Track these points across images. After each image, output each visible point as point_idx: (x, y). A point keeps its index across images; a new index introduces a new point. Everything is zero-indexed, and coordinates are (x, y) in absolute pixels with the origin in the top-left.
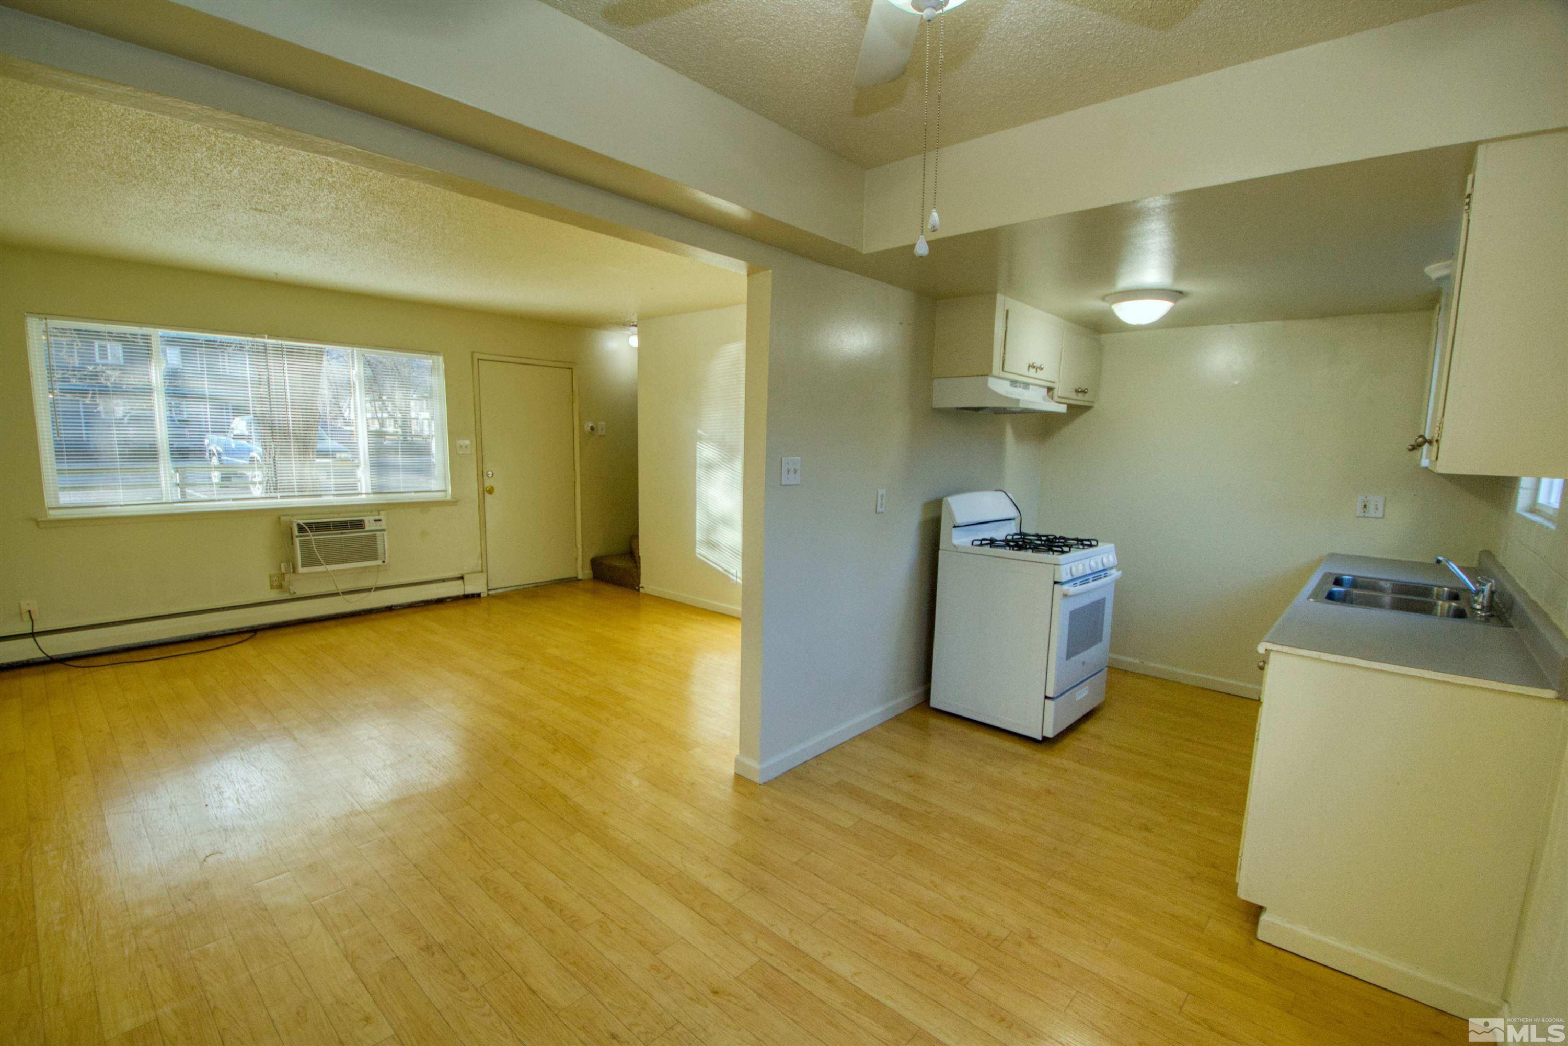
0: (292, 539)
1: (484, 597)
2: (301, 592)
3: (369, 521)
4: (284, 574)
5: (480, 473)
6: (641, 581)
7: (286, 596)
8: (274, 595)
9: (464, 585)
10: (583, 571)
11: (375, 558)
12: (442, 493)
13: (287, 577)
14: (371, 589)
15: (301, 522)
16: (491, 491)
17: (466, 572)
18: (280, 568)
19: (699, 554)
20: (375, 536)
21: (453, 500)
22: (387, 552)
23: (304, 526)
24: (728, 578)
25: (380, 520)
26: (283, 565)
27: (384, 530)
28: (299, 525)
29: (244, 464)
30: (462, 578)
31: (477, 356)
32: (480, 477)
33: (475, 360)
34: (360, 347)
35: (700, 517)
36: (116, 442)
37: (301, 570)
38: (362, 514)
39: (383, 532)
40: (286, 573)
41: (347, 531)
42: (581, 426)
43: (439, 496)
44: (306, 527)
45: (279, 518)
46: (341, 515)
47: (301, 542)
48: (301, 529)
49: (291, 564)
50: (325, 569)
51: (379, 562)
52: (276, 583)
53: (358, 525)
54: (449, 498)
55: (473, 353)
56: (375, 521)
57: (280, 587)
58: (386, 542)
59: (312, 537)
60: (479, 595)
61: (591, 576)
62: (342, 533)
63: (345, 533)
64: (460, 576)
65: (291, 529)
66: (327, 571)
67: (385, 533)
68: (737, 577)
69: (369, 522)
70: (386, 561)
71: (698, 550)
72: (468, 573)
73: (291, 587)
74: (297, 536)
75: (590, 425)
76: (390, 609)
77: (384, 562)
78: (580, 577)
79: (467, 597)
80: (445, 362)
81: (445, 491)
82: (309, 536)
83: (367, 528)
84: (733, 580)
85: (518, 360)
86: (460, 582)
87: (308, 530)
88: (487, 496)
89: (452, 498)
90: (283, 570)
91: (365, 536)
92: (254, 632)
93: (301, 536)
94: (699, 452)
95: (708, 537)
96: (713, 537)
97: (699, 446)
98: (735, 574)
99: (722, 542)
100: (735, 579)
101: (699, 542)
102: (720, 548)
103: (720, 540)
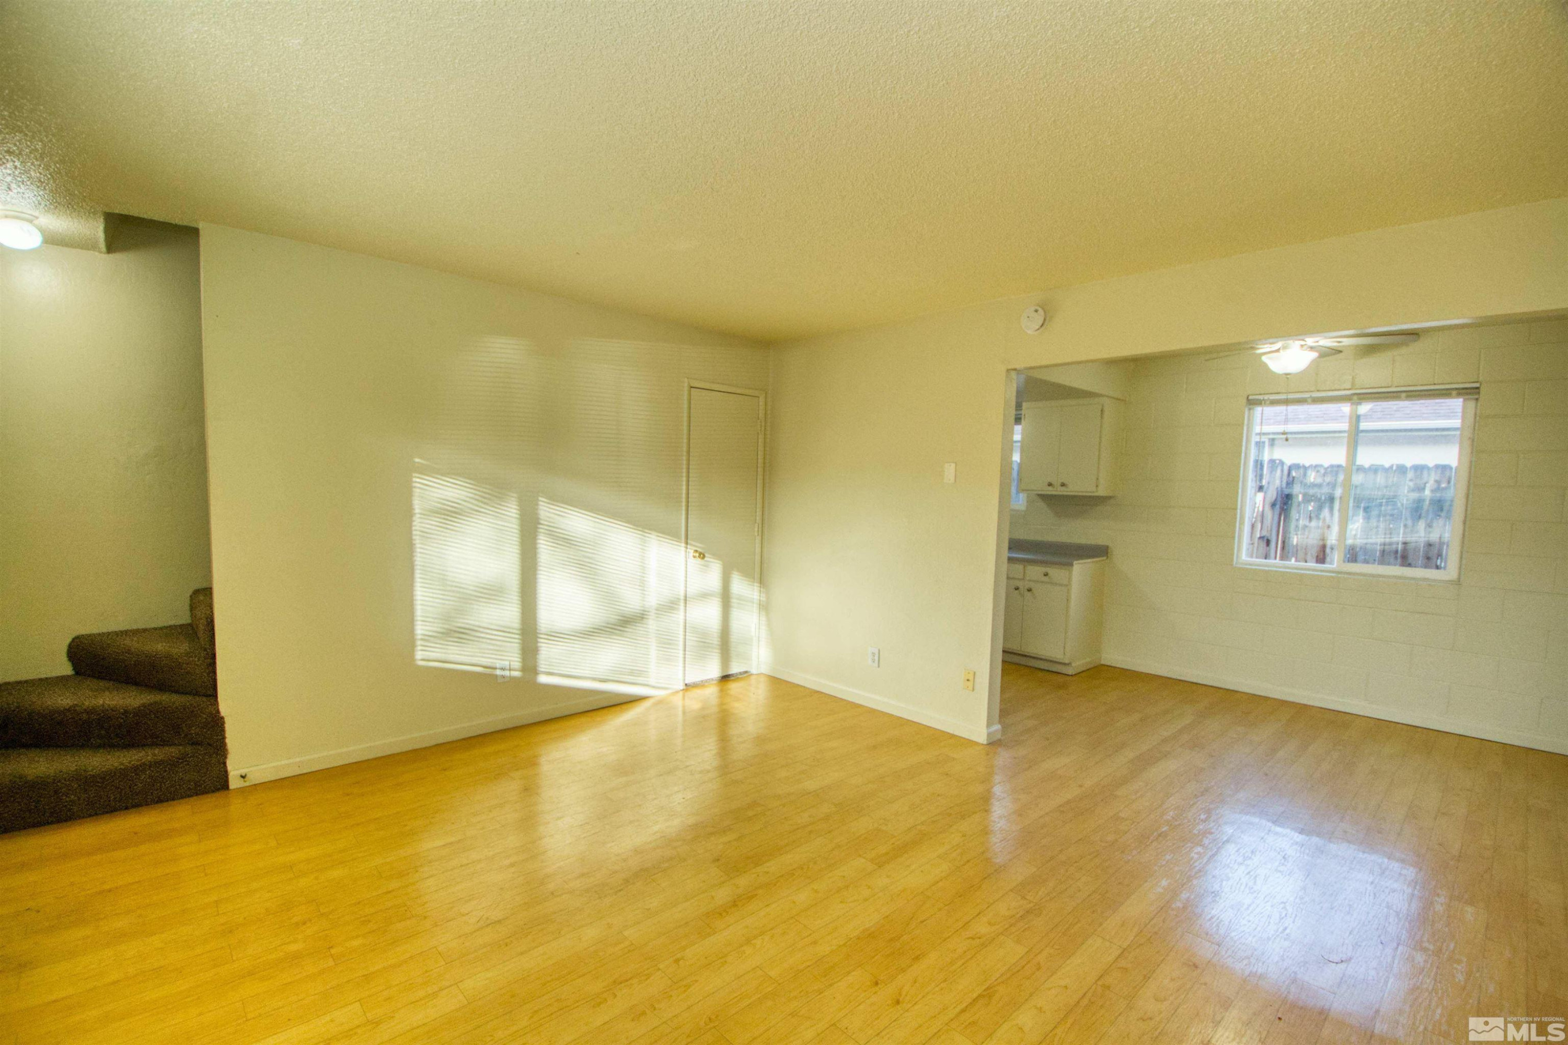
19: (421, 659)
24: (496, 677)
68: (510, 670)
71: (418, 654)
84: (503, 677)
94: (418, 490)
95: (446, 626)
96: (461, 622)
97: (418, 481)
98: (508, 667)
99: (480, 627)
100: (507, 673)
101: (422, 639)
102: (472, 636)
103: (474, 625)
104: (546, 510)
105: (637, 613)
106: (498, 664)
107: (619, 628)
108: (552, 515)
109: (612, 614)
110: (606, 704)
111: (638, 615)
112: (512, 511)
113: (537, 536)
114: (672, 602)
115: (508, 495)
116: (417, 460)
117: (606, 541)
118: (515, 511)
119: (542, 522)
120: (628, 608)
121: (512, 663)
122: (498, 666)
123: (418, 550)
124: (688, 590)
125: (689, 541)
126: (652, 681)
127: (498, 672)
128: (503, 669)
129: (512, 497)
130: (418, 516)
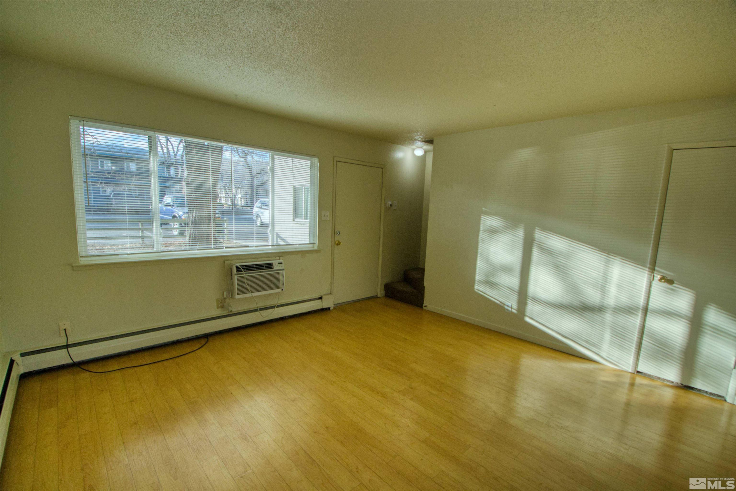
0: (232, 275)
1: (332, 310)
2: (235, 309)
3: (275, 262)
4: (225, 299)
5: (333, 232)
6: (424, 302)
7: (225, 313)
8: (219, 312)
9: (322, 303)
10: (380, 292)
11: (278, 288)
12: (312, 245)
13: (227, 300)
14: (275, 306)
15: (238, 265)
16: (338, 244)
17: (322, 294)
18: (223, 294)
19: (477, 289)
20: (278, 273)
21: (319, 249)
22: (284, 284)
23: (240, 267)
24: (505, 309)
25: (281, 263)
26: (225, 293)
27: (283, 270)
28: (237, 267)
29: (170, 218)
30: (321, 298)
31: (336, 159)
32: (333, 235)
33: (335, 161)
34: (275, 151)
35: (480, 264)
36: (127, 210)
37: (237, 297)
38: (270, 258)
39: (283, 271)
40: (227, 298)
41: (263, 270)
42: (385, 204)
43: (310, 247)
44: (241, 268)
45: (224, 262)
46: (259, 259)
47: (238, 278)
48: (238, 269)
49: (230, 292)
50: (251, 296)
51: (280, 290)
52: (220, 305)
53: (269, 266)
54: (316, 248)
55: (334, 157)
56: (279, 263)
57: (222, 307)
58: (284, 276)
59: (245, 274)
60: (329, 309)
61: (384, 295)
62: (261, 272)
63: (262, 272)
64: (320, 297)
65: (231, 269)
66: (252, 297)
67: (284, 271)
68: (512, 308)
69: (276, 264)
70: (284, 289)
71: (476, 287)
72: (325, 295)
73: (229, 308)
74: (235, 275)
75: (390, 203)
76: (282, 319)
77: (282, 290)
78: (379, 296)
79: (322, 310)
80: (320, 162)
81: (314, 243)
82: (243, 274)
83: (275, 269)
84: (508, 310)
85: (356, 162)
86: (320, 300)
87: (242, 270)
88: (336, 247)
89: (318, 248)
90: (225, 296)
91: (273, 274)
92: (207, 337)
93: (238, 274)
94: (482, 221)
95: (487, 279)
96: (492, 279)
97: (483, 218)
98: (510, 306)
99: (500, 283)
100: (510, 309)
101: (478, 281)
102: (498, 287)
103: (498, 282)
104: (539, 235)
105: (597, 306)
106: (507, 303)
107: (580, 310)
108: (542, 237)
109: (576, 300)
110: (565, 351)
111: (597, 307)
112: (520, 233)
113: (532, 246)
114: (631, 308)
115: (520, 225)
116: (483, 209)
117: (576, 255)
118: (522, 233)
119: (536, 240)
120: (589, 300)
121: (513, 305)
122: (506, 304)
123: (480, 245)
124: (650, 304)
125: (656, 268)
126: (604, 355)
127: (506, 307)
128: (507, 306)
129: (522, 226)
130: (481, 231)
